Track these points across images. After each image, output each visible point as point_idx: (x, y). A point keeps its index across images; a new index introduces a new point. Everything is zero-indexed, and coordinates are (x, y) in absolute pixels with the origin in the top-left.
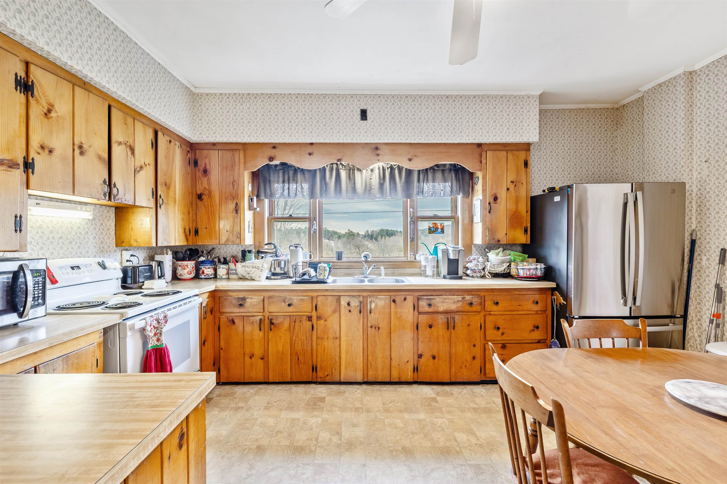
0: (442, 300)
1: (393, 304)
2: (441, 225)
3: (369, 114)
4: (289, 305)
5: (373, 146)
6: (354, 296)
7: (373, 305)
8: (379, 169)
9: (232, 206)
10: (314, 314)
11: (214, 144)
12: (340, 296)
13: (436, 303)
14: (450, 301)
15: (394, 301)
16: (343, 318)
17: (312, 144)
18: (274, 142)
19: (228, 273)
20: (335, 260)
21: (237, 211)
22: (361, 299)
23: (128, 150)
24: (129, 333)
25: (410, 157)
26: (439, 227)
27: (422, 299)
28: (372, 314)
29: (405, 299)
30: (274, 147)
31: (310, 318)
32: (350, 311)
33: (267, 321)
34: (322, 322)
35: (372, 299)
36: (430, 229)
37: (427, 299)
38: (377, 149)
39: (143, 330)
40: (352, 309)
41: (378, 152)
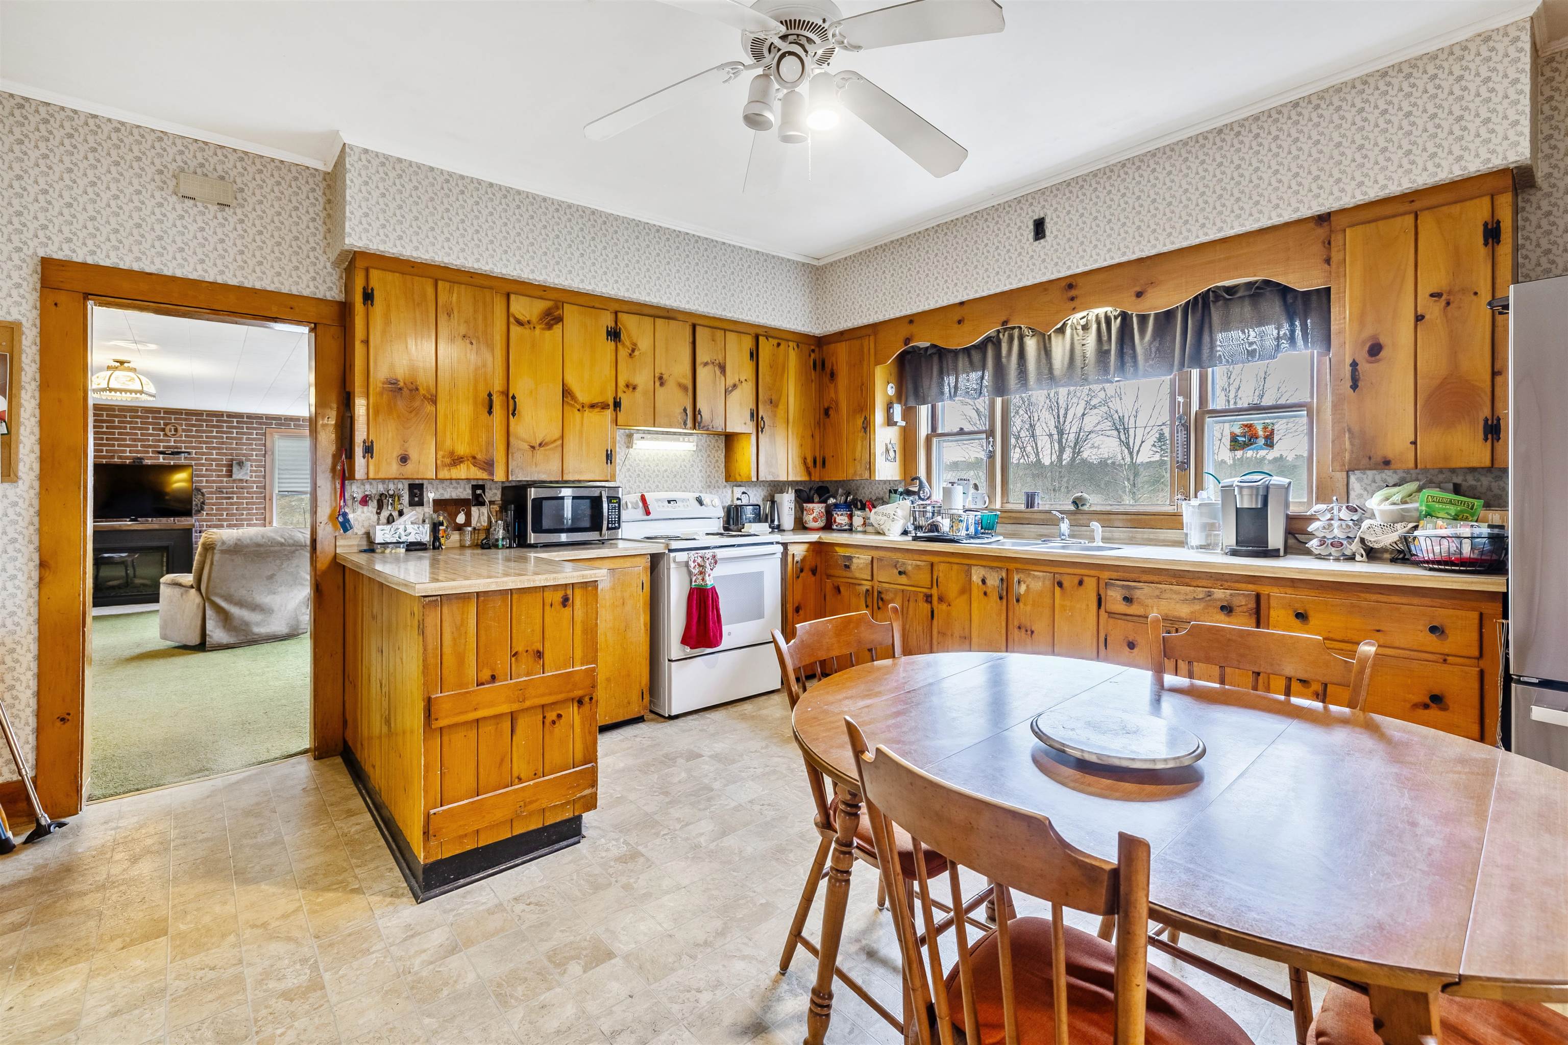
0: (1157, 593)
1: (1057, 589)
2: (1265, 428)
3: (1049, 226)
4: (900, 573)
5: (1063, 284)
6: (992, 568)
7: (1023, 588)
8: (1099, 323)
9: (860, 422)
10: (934, 592)
11: (842, 333)
12: (970, 566)
13: (1143, 598)
14: (1174, 596)
15: (1060, 584)
16: (975, 605)
17: (962, 303)
18: (909, 312)
19: (864, 524)
20: (1022, 507)
21: (865, 429)
22: (1004, 575)
23: (717, 369)
24: (673, 565)
25: (1138, 289)
26: (1261, 433)
27: (1113, 585)
28: (1021, 604)
29: (1081, 583)
30: (911, 322)
31: (928, 598)
32: (985, 594)
33: (876, 594)
34: (944, 607)
35: (1021, 576)
36: (1234, 439)
37: (1123, 587)
38: (1071, 286)
39: (687, 564)
40: (988, 591)
41: (1073, 293)
